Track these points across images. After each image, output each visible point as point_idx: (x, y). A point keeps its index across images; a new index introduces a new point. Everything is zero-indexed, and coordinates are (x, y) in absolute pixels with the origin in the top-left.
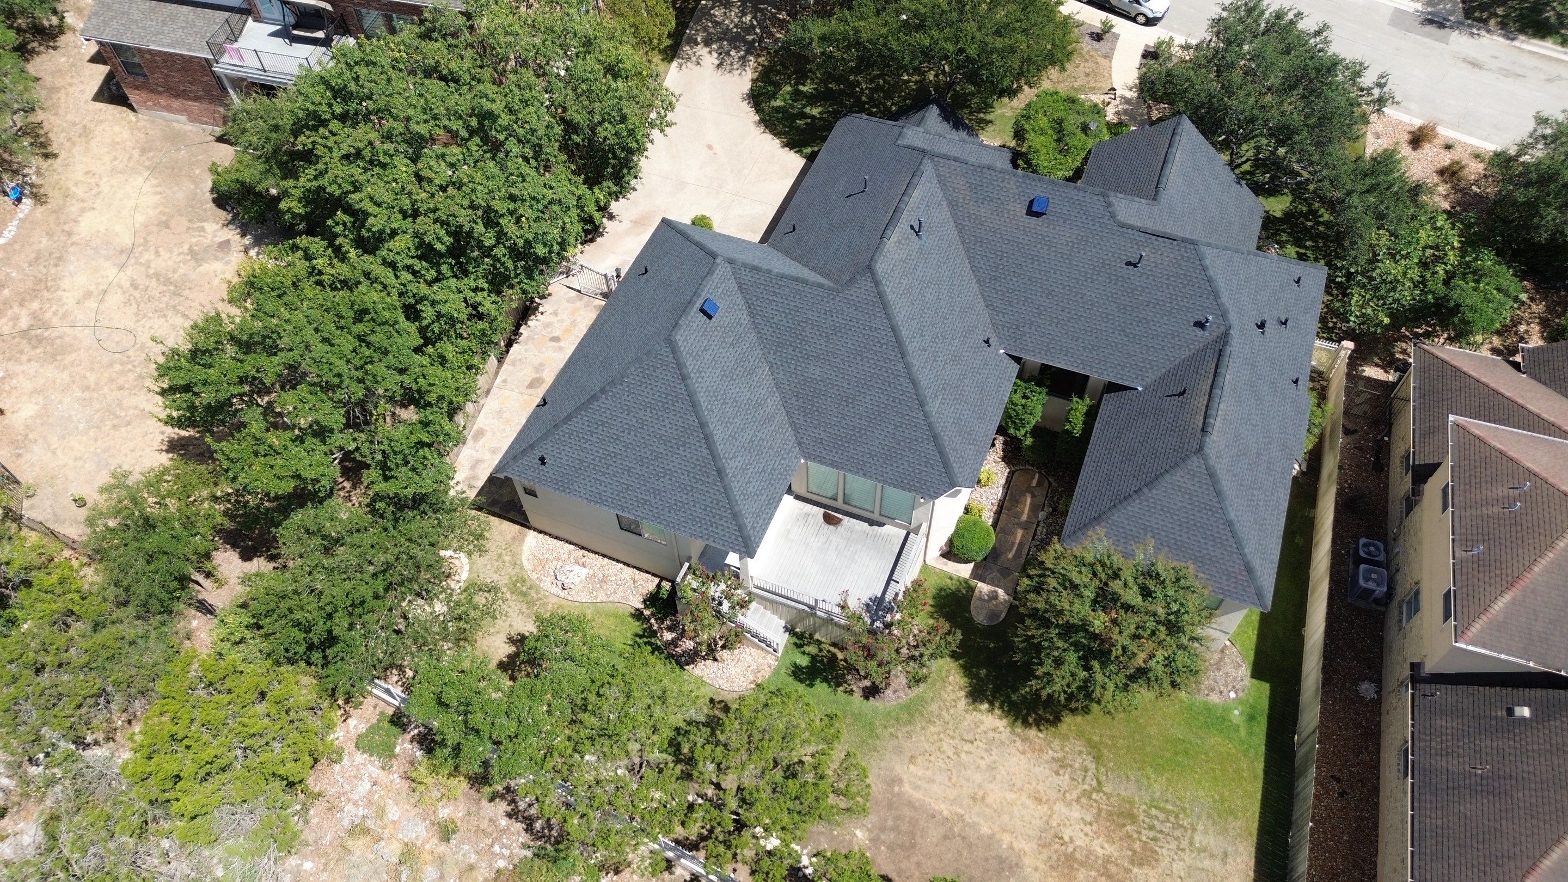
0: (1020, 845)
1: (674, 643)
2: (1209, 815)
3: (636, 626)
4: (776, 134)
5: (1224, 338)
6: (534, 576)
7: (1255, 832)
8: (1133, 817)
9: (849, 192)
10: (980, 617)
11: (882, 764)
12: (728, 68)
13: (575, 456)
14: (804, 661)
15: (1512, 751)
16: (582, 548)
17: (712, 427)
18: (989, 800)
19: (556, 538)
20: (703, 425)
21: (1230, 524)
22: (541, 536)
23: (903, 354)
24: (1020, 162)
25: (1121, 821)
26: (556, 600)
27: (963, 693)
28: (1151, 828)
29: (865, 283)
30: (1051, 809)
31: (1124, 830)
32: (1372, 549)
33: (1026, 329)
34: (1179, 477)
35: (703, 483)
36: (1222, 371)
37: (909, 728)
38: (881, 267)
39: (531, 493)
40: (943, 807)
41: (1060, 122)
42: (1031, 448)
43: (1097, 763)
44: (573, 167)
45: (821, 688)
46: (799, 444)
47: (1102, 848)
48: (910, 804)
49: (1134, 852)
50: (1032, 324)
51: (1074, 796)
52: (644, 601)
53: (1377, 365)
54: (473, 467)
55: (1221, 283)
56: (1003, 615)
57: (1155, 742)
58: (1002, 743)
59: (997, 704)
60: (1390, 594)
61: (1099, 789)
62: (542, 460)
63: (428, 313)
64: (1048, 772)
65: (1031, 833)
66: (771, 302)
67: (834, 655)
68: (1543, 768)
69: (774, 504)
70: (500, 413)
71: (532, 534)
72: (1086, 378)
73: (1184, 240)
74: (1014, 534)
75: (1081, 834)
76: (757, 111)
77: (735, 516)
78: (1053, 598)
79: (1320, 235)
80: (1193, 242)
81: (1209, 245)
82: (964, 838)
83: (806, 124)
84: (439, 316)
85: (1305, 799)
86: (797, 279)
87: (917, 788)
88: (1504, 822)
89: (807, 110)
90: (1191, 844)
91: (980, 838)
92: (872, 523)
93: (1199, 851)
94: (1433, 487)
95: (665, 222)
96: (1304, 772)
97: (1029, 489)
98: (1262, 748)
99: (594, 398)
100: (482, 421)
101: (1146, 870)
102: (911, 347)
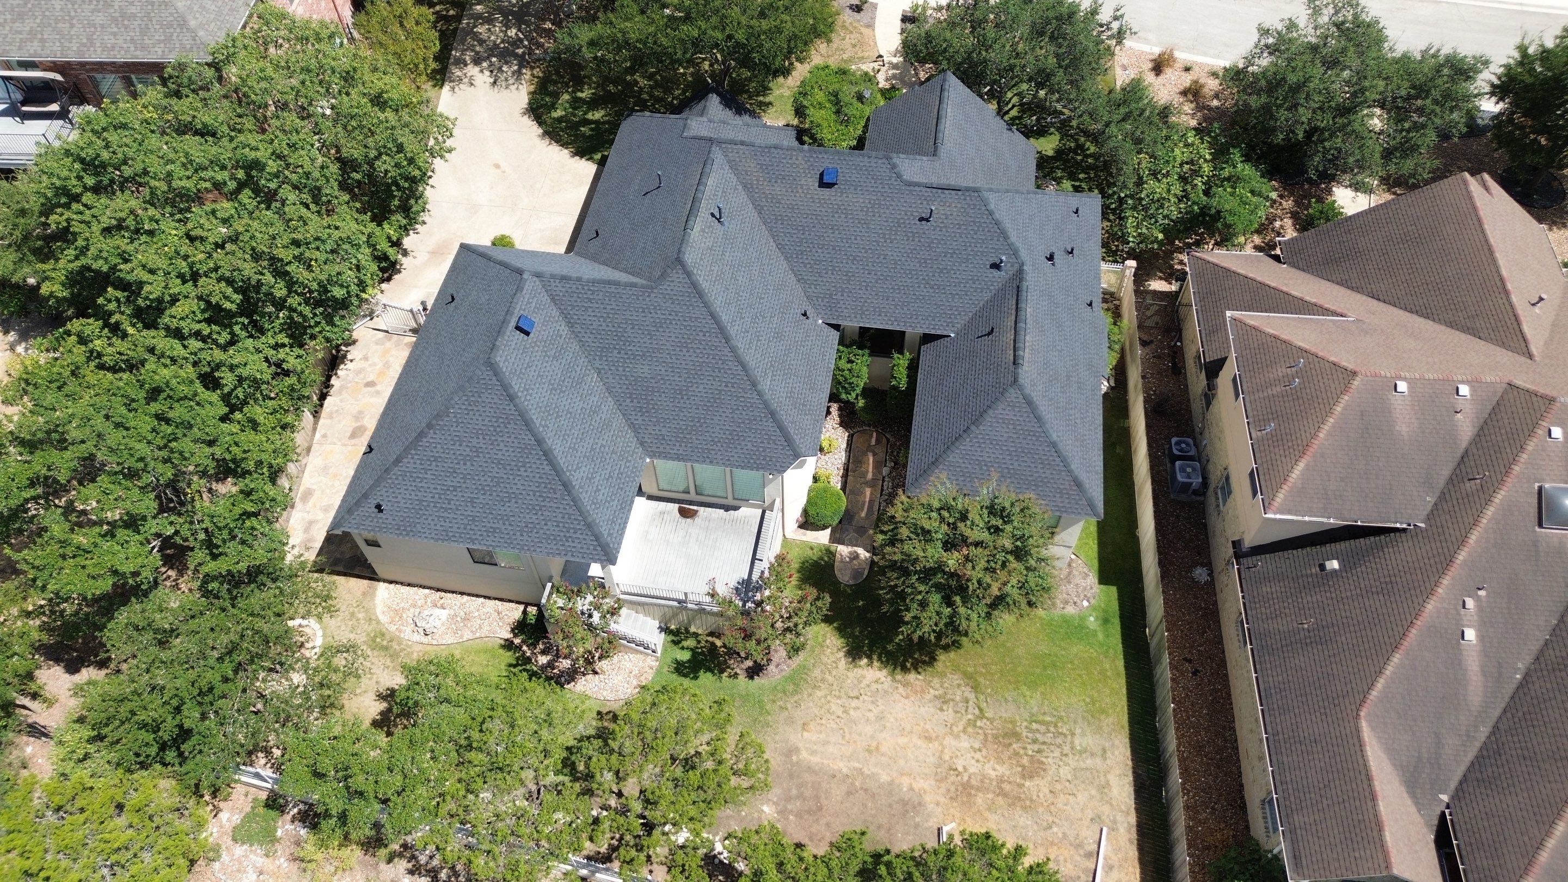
0: (920, 784)
1: (550, 665)
2: (1084, 718)
3: (509, 657)
4: (564, 145)
5: (1019, 275)
6: (392, 628)
7: (1126, 724)
8: (1016, 735)
9: (645, 190)
10: (844, 577)
11: (777, 738)
12: (504, 84)
13: (413, 497)
14: (685, 656)
15: (1330, 602)
16: (438, 590)
17: (549, 442)
18: (883, 749)
19: (409, 585)
20: (540, 442)
21: (1054, 445)
22: (392, 586)
23: (727, 339)
24: (806, 138)
25: (1007, 741)
26: (420, 647)
27: (841, 654)
28: (1035, 741)
29: (676, 276)
30: (942, 744)
31: (1011, 749)
32: (1183, 445)
33: (839, 296)
34: (1001, 410)
35: (551, 499)
36: (1022, 305)
37: (796, 698)
38: (689, 257)
39: (374, 544)
40: (841, 765)
41: (835, 94)
42: (863, 409)
43: (976, 692)
44: (358, 205)
45: (706, 678)
46: (642, 444)
47: (995, 770)
48: (810, 769)
49: (1023, 767)
50: (843, 291)
51: (961, 728)
52: (513, 630)
53: (1161, 278)
54: (307, 530)
55: (1008, 225)
56: (866, 572)
57: (1024, 661)
58: (886, 692)
59: (875, 657)
60: (1205, 483)
61: (982, 715)
62: (379, 507)
63: (228, 379)
64: (932, 710)
65: (927, 771)
66: (586, 309)
67: (713, 644)
68: (1358, 611)
69: (627, 507)
70: (325, 469)
71: (382, 585)
72: (903, 333)
73: (968, 189)
74: (863, 493)
75: (973, 762)
76: (540, 124)
77: (589, 526)
78: (907, 547)
79: (1090, 167)
80: (975, 190)
81: (991, 190)
82: (866, 790)
83: (592, 129)
84: (241, 380)
85: (1164, 684)
86: (609, 282)
87: (813, 753)
88: (1334, 666)
89: (590, 116)
90: (1072, 748)
91: (881, 786)
92: (727, 508)
93: (1081, 753)
94: (1224, 379)
95: (463, 247)
96: (1159, 661)
97: (870, 448)
98: (1120, 647)
99: (421, 435)
100: (308, 481)
101: (1037, 781)
102: (733, 331)
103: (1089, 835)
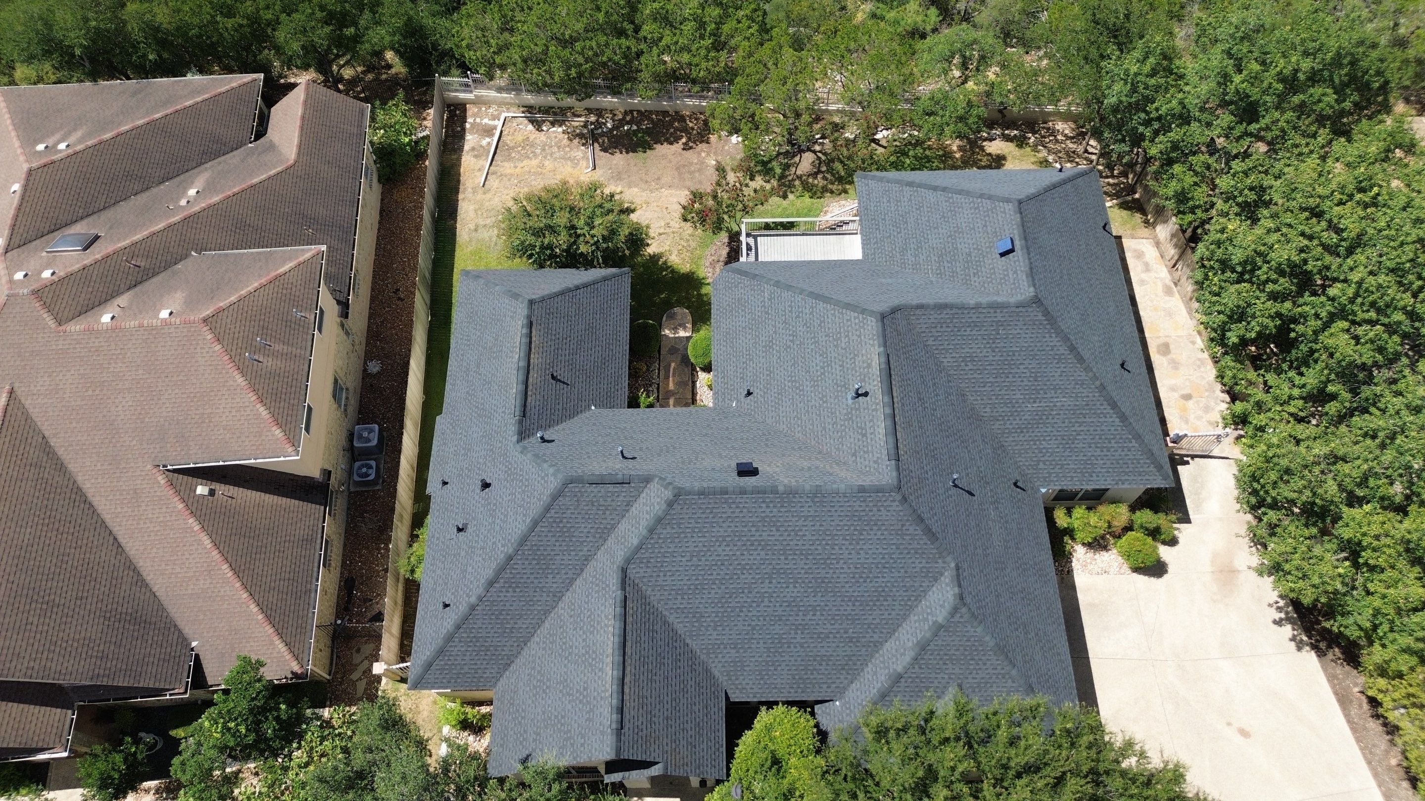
36: (521, 387)
40: (665, 193)
56: (664, 318)
74: (675, 384)
82: (647, 182)
103: (493, 182)
